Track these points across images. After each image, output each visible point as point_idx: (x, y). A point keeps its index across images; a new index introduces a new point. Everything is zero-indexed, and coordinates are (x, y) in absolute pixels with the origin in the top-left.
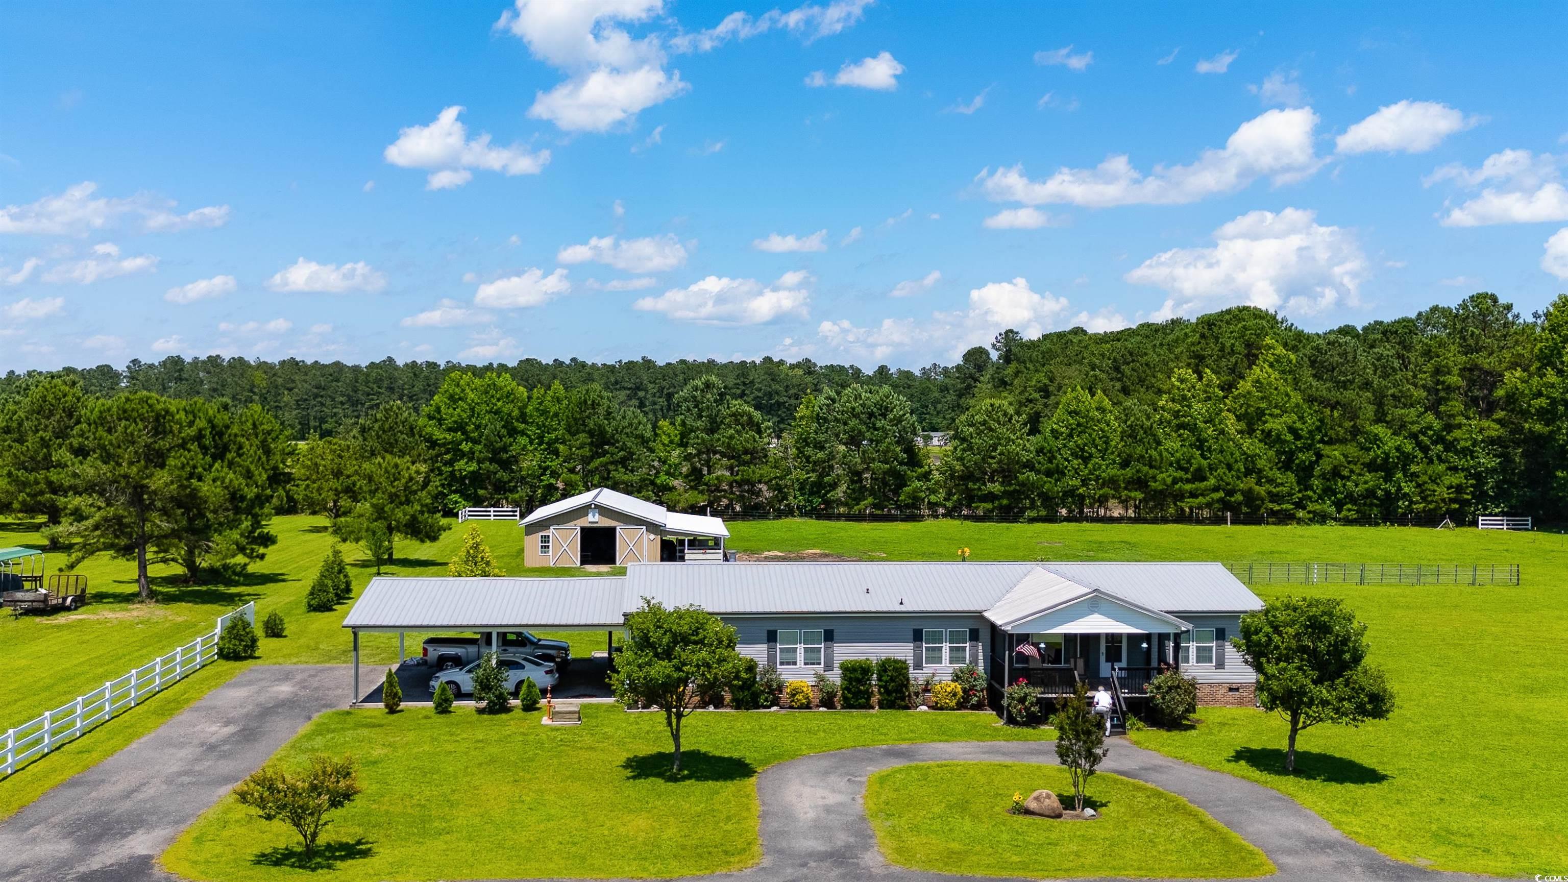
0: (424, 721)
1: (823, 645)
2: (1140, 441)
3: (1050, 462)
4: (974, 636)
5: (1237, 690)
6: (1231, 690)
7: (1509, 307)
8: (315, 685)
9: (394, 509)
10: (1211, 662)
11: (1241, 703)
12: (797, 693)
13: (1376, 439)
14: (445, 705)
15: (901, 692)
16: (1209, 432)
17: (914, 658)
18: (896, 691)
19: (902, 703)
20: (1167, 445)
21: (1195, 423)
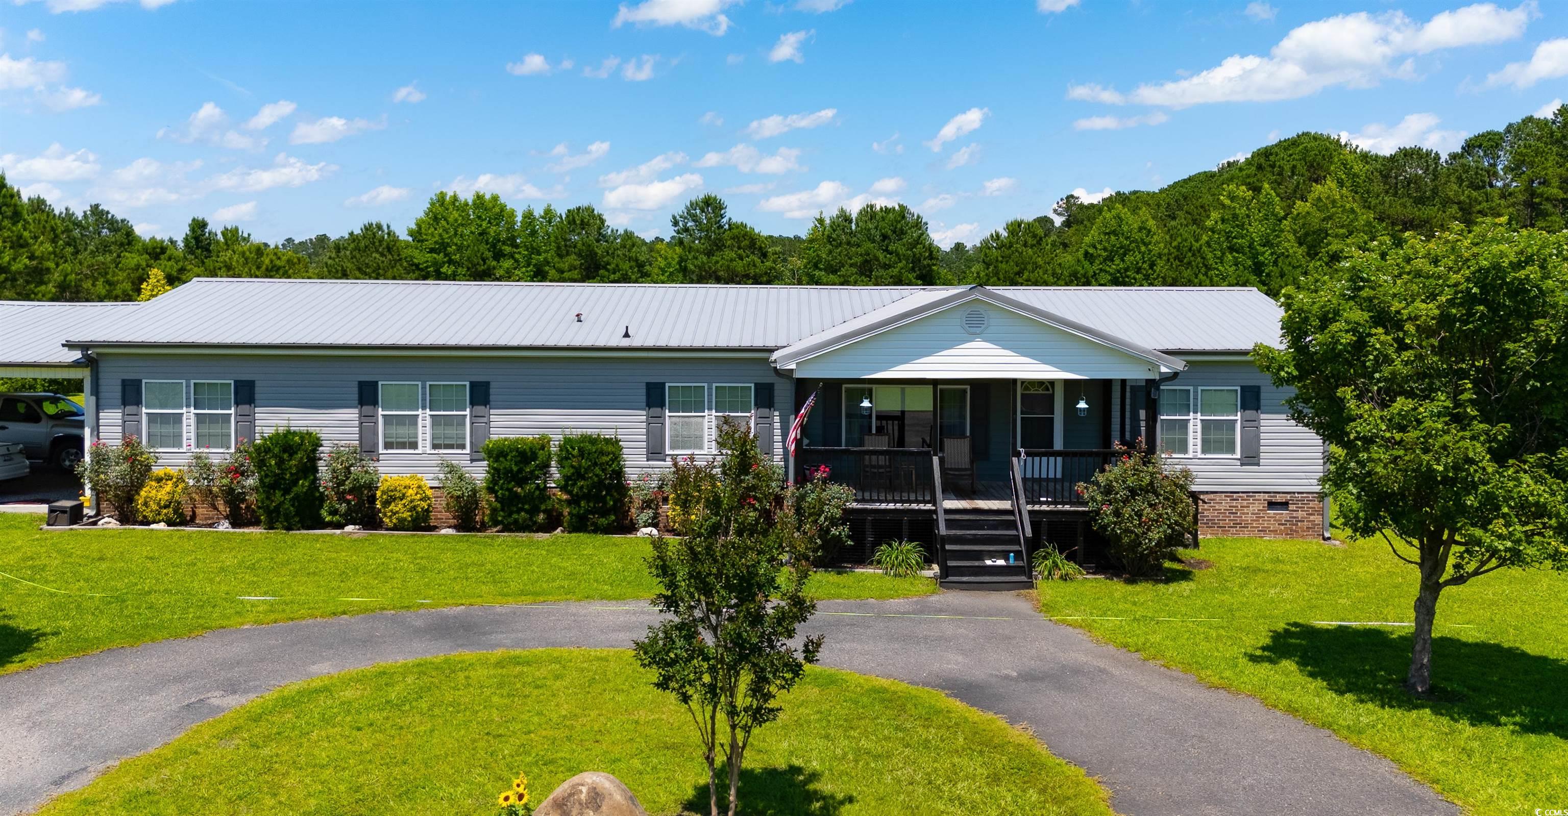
1: (468, 412)
2: (1189, 263)
4: (765, 397)
5: (1284, 505)
6: (1272, 505)
10: (1232, 450)
11: (1292, 531)
12: (400, 499)
15: (599, 498)
16: (1266, 255)
17: (648, 438)
18: (587, 497)
19: (603, 521)
20: (1218, 270)
21: (1251, 246)
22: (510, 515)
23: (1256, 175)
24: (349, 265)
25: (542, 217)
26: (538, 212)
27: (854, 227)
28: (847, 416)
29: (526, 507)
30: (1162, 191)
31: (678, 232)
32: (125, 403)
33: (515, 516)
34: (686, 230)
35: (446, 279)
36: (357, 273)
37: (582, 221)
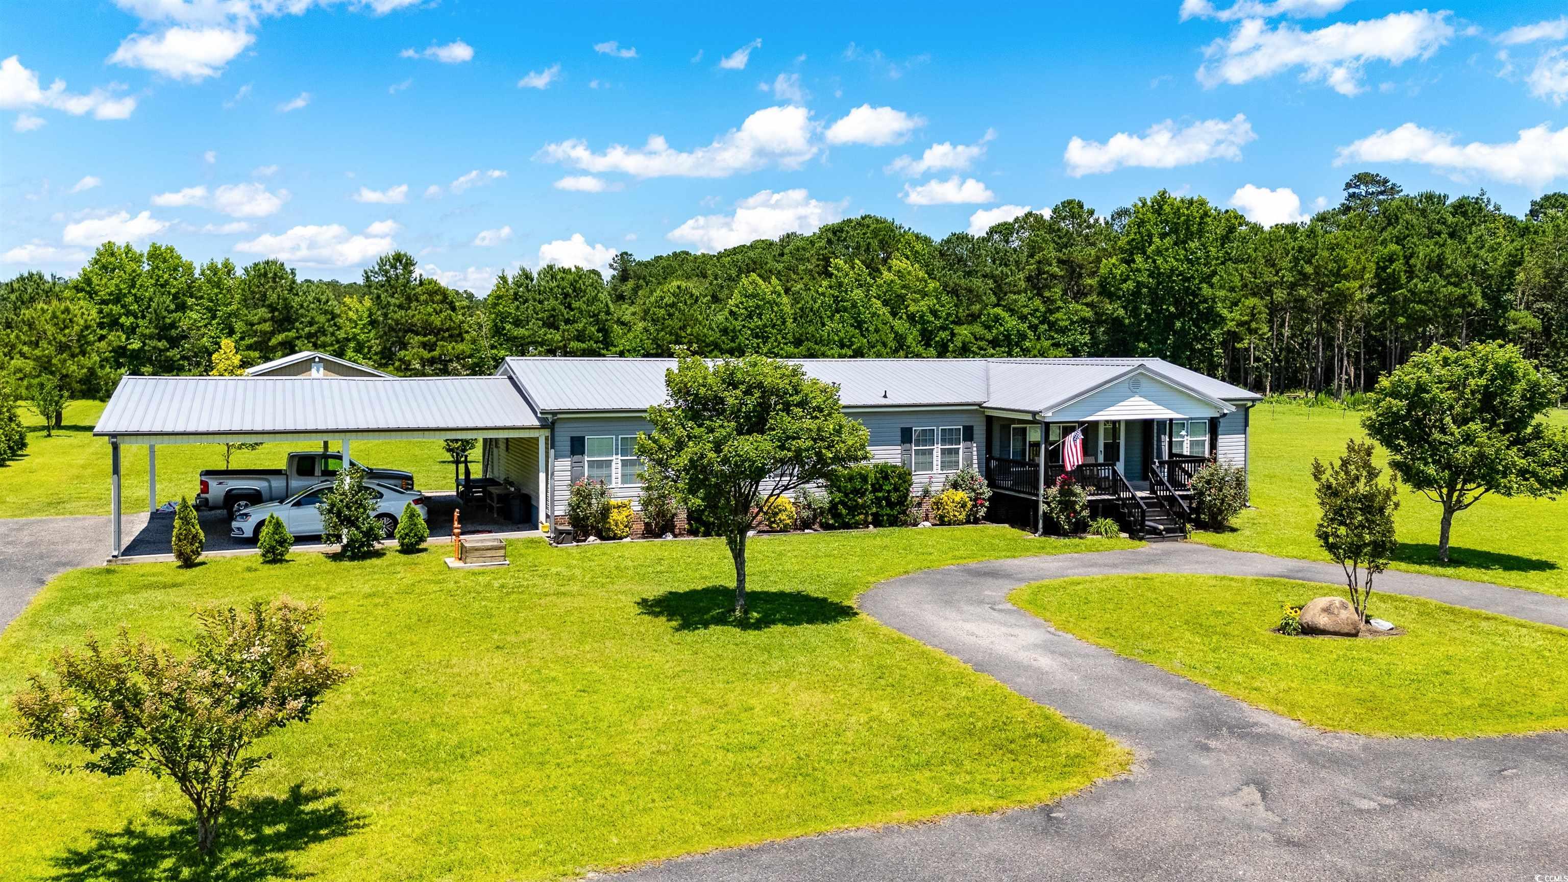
0: (248, 575)
2: (810, 321)
3: (733, 341)
4: (969, 434)
7: (1091, 213)
8: (27, 539)
9: (65, 361)
12: (780, 511)
13: (997, 319)
14: (280, 549)
32: (573, 454)
37: (275, 275)
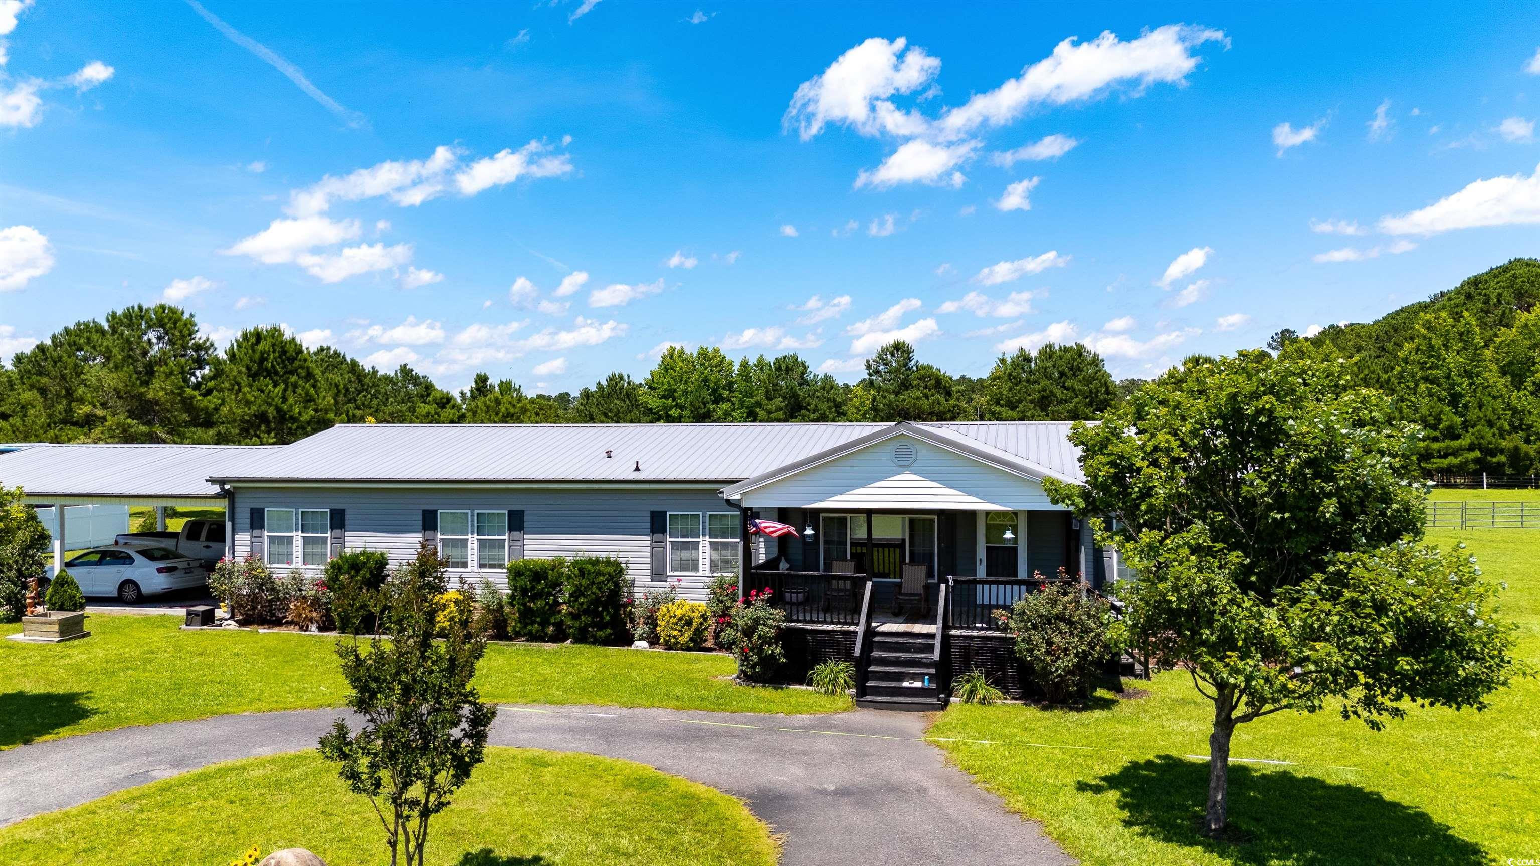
1: (506, 536)
15: (596, 614)
16: (1464, 386)
17: (652, 561)
18: (586, 612)
19: (601, 634)
20: (1410, 401)
21: (1448, 377)
22: (525, 627)
23: (1465, 303)
24: (594, 410)
25: (755, 366)
26: (753, 361)
27: (1033, 365)
28: (825, 542)
29: (538, 620)
30: (1376, 322)
31: (870, 375)
32: (252, 527)
33: (529, 628)
34: (877, 372)
35: (673, 422)
36: (603, 418)
37: (787, 367)
